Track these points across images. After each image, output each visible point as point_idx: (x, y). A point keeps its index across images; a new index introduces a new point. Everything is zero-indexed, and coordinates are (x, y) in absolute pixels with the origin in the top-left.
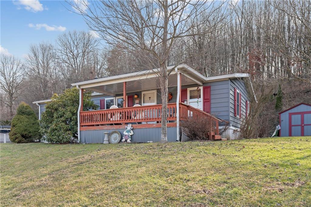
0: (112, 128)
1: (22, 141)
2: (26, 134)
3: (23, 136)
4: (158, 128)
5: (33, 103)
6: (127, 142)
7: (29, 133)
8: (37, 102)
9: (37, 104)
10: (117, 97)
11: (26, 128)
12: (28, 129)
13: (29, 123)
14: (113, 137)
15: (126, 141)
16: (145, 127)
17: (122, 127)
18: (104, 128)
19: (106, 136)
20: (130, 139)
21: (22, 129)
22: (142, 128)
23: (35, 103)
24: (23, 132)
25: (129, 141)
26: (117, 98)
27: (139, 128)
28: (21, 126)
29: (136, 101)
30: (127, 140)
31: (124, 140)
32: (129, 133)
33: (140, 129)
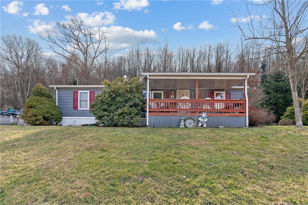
0: (186, 115)
1: (44, 123)
2: (48, 117)
3: (44, 118)
4: (229, 117)
5: (50, 86)
6: (203, 126)
7: (51, 116)
8: (55, 87)
9: (55, 88)
11: (48, 111)
12: (50, 111)
13: (50, 105)
14: (187, 122)
15: (202, 125)
18: (177, 115)
19: (183, 121)
20: (206, 124)
21: (44, 111)
23: (54, 87)
24: (46, 114)
25: (205, 126)
26: (153, 92)
28: (42, 108)
29: (171, 96)
31: (200, 125)
33: (214, 117)
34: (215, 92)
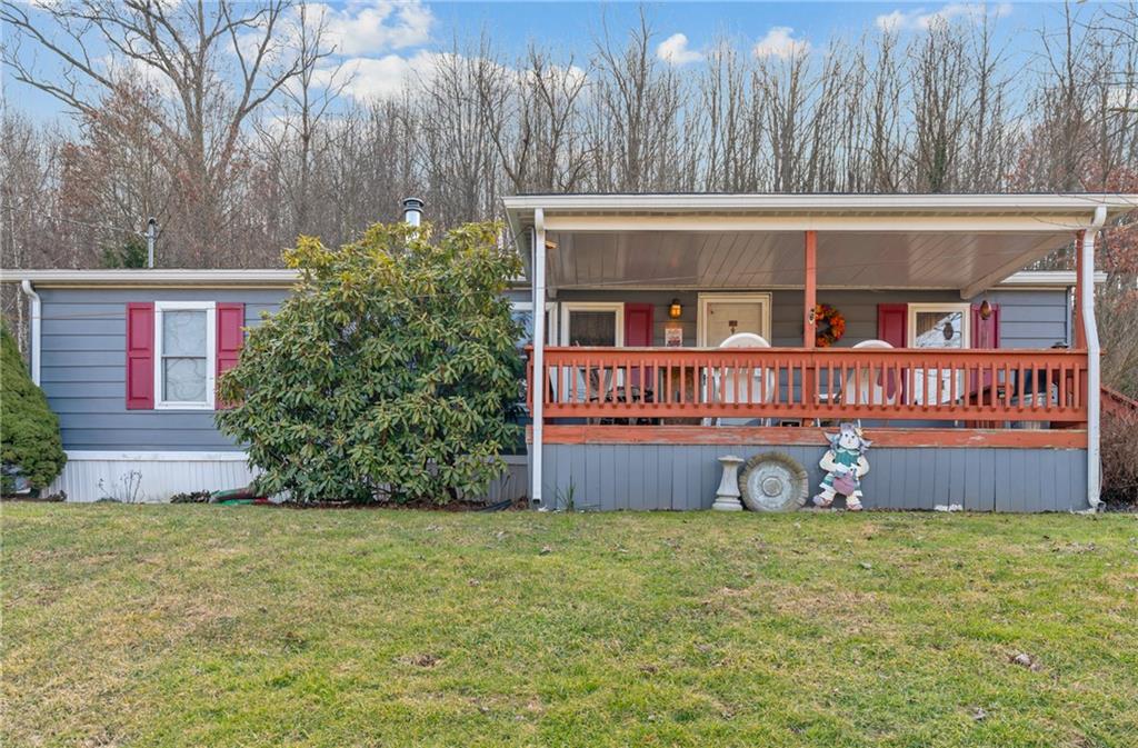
0: (749, 440)
4: (991, 452)
6: (844, 505)
8: (25, 277)
9: (25, 285)
10: (563, 304)
14: (756, 481)
15: (840, 499)
16: (932, 442)
17: (806, 436)
18: (700, 437)
19: (730, 474)
20: (860, 493)
22: (912, 444)
23: (18, 278)
25: (853, 500)
26: (567, 307)
27: (900, 444)
29: (667, 330)
30: (845, 497)
31: (828, 494)
32: (853, 466)
33: (904, 451)
34: (910, 305)
